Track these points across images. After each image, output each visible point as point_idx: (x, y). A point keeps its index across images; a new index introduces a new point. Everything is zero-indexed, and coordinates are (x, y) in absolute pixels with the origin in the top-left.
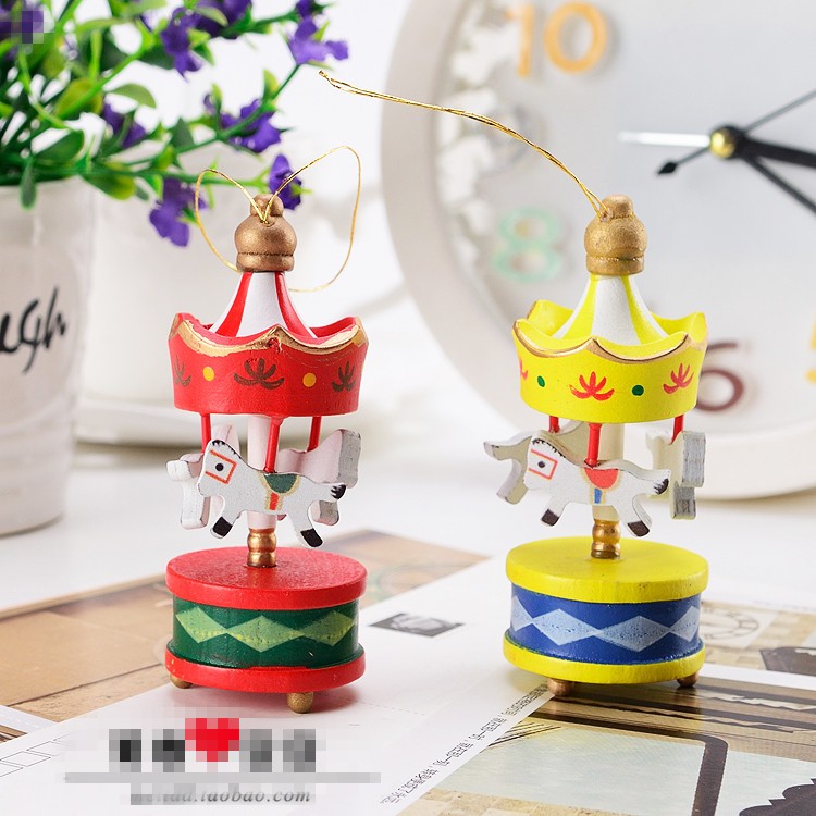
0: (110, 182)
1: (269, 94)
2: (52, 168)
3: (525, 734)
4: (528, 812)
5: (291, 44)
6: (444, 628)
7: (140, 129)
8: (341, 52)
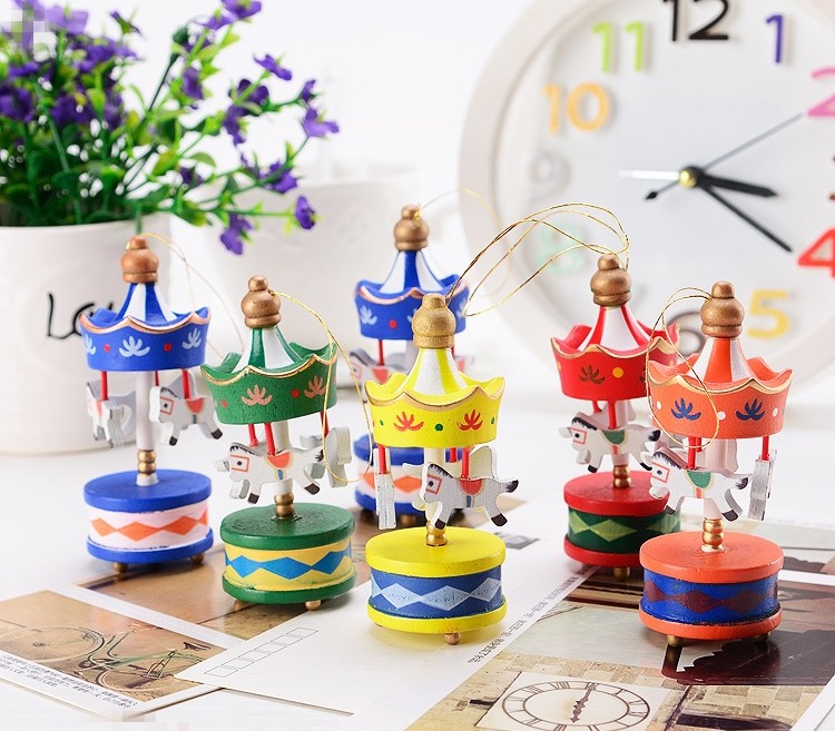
0: (191, 215)
1: (289, 157)
2: (149, 206)
6: (527, 543)
7: (199, 177)
8: (334, 128)
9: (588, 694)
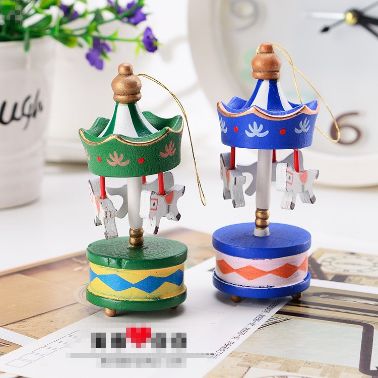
0: (66, 39)
2: (36, 33)
3: (275, 322)
4: (280, 363)
7: (76, 13)
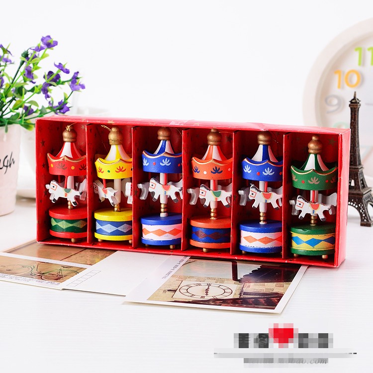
0: (27, 126)
1: (66, 99)
2: (10, 122)
3: (190, 262)
4: (196, 278)
5: (70, 86)
7: (33, 110)
8: (83, 87)
9: (209, 287)
